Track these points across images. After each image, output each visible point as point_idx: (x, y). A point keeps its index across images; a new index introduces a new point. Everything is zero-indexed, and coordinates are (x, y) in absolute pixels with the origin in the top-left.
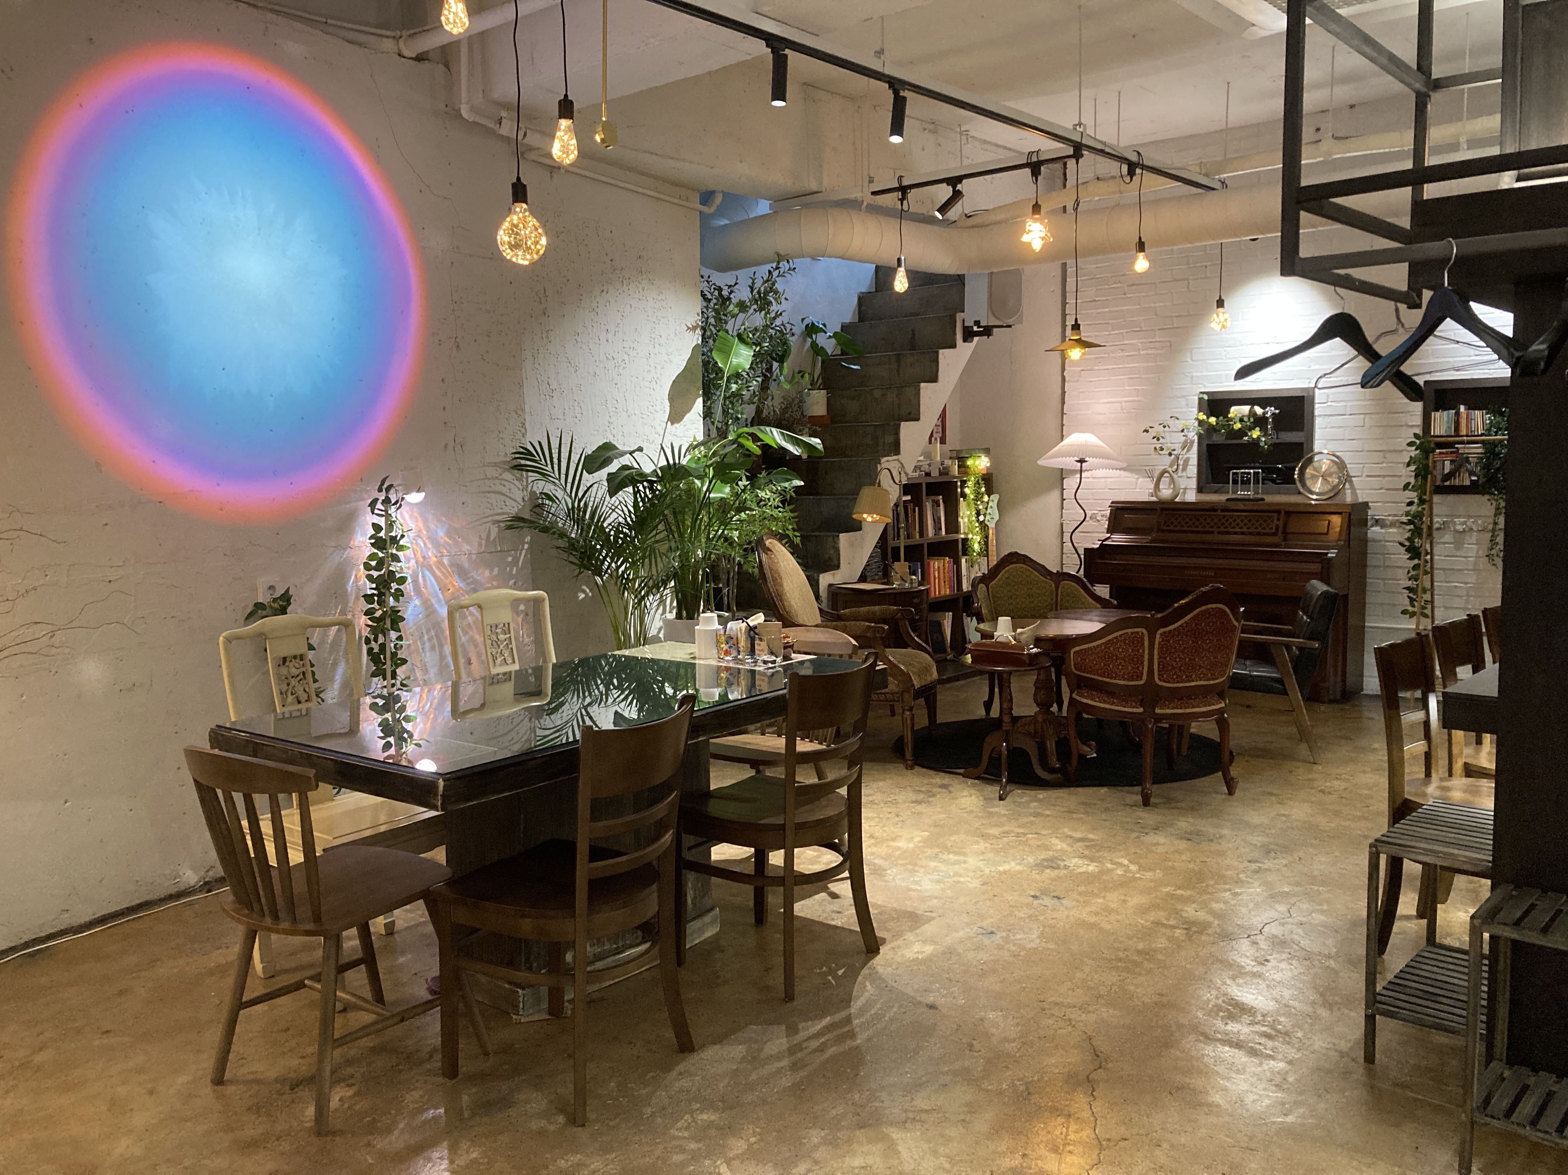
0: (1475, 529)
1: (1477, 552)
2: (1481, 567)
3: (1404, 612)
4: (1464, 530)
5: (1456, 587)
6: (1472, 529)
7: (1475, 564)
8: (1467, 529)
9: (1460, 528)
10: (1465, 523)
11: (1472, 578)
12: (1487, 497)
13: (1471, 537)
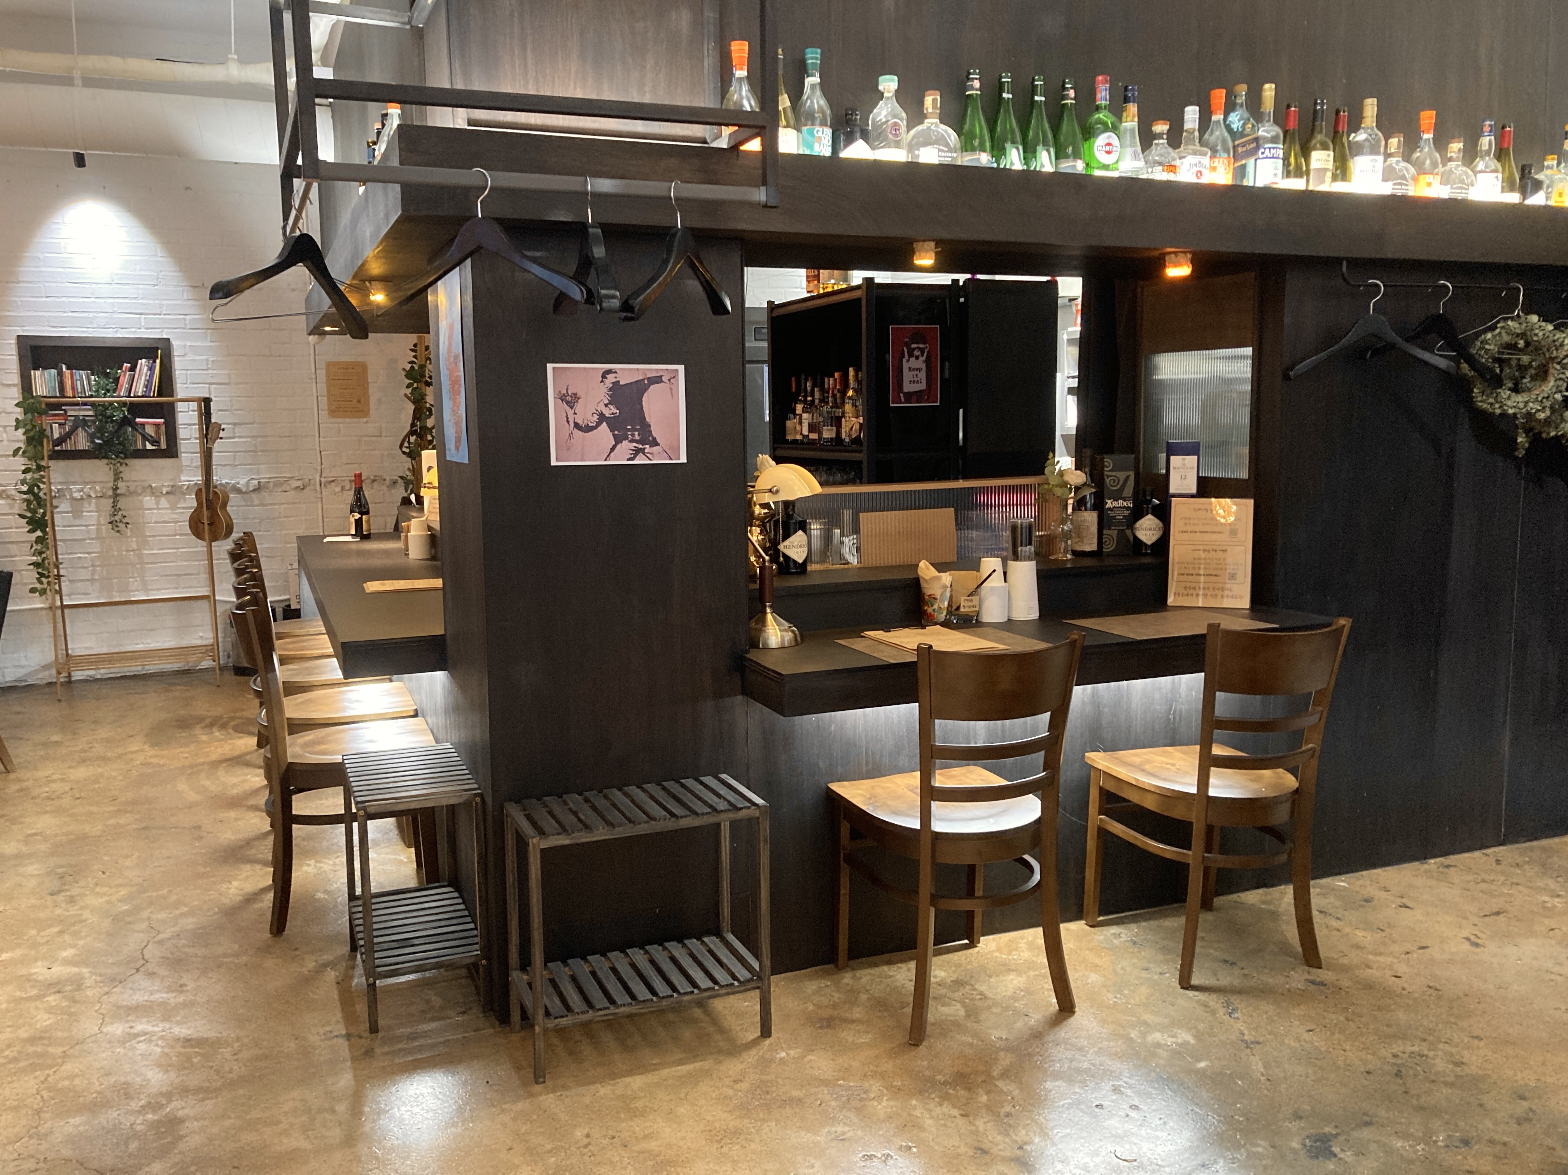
0: (94, 496)
1: (98, 520)
2: (104, 535)
3: (33, 590)
4: (82, 499)
5: (80, 558)
6: (90, 496)
7: (98, 530)
8: (85, 497)
9: (77, 495)
10: (81, 490)
11: (96, 547)
12: (106, 461)
13: (90, 505)
